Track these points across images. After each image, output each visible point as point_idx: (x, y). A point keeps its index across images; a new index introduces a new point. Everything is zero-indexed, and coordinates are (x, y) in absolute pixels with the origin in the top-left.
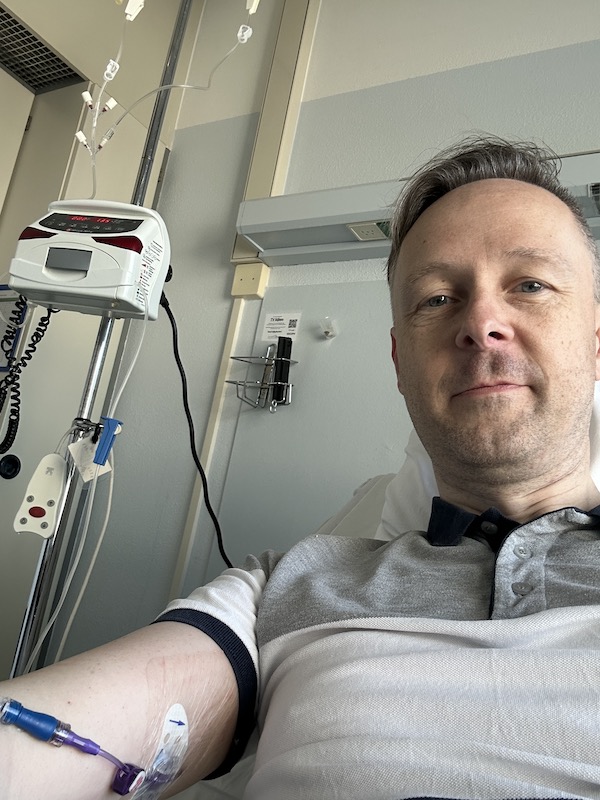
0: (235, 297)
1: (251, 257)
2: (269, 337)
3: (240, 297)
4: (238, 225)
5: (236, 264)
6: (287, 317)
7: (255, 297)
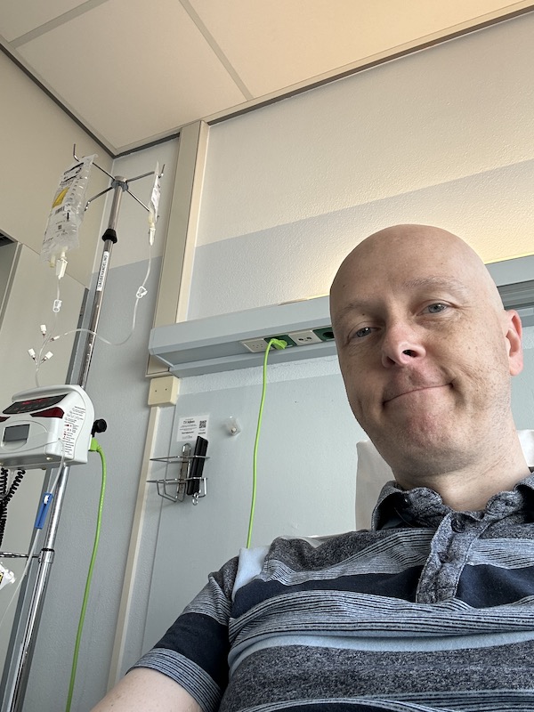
0: (151, 406)
1: (163, 371)
2: (183, 438)
3: (156, 405)
4: (149, 348)
5: (150, 378)
6: (197, 419)
7: (170, 404)
